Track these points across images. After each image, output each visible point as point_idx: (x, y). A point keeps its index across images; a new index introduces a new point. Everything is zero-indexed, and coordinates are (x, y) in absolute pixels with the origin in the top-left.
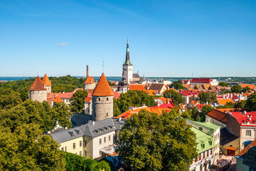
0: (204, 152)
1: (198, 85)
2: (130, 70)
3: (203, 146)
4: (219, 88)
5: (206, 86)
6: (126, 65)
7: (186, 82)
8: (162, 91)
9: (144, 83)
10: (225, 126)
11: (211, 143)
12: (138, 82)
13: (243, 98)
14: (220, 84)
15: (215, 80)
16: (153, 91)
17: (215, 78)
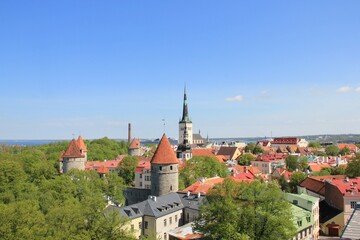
0: (301, 232)
1: (283, 147)
2: (190, 129)
3: (300, 223)
4: (309, 150)
5: (293, 148)
6: (183, 122)
7: (265, 144)
8: (235, 156)
9: (209, 147)
10: (323, 198)
11: (309, 219)
12: (200, 145)
13: (342, 162)
14: (311, 145)
15: (303, 140)
16: (223, 157)
17: (304, 137)
